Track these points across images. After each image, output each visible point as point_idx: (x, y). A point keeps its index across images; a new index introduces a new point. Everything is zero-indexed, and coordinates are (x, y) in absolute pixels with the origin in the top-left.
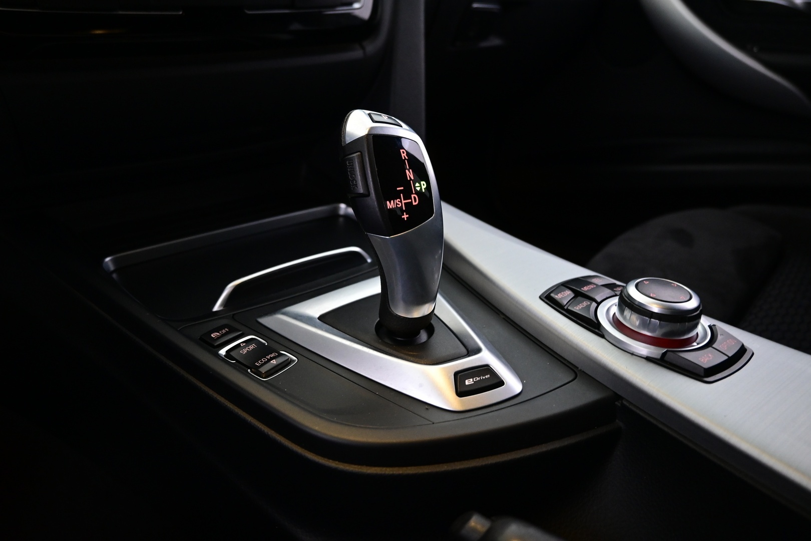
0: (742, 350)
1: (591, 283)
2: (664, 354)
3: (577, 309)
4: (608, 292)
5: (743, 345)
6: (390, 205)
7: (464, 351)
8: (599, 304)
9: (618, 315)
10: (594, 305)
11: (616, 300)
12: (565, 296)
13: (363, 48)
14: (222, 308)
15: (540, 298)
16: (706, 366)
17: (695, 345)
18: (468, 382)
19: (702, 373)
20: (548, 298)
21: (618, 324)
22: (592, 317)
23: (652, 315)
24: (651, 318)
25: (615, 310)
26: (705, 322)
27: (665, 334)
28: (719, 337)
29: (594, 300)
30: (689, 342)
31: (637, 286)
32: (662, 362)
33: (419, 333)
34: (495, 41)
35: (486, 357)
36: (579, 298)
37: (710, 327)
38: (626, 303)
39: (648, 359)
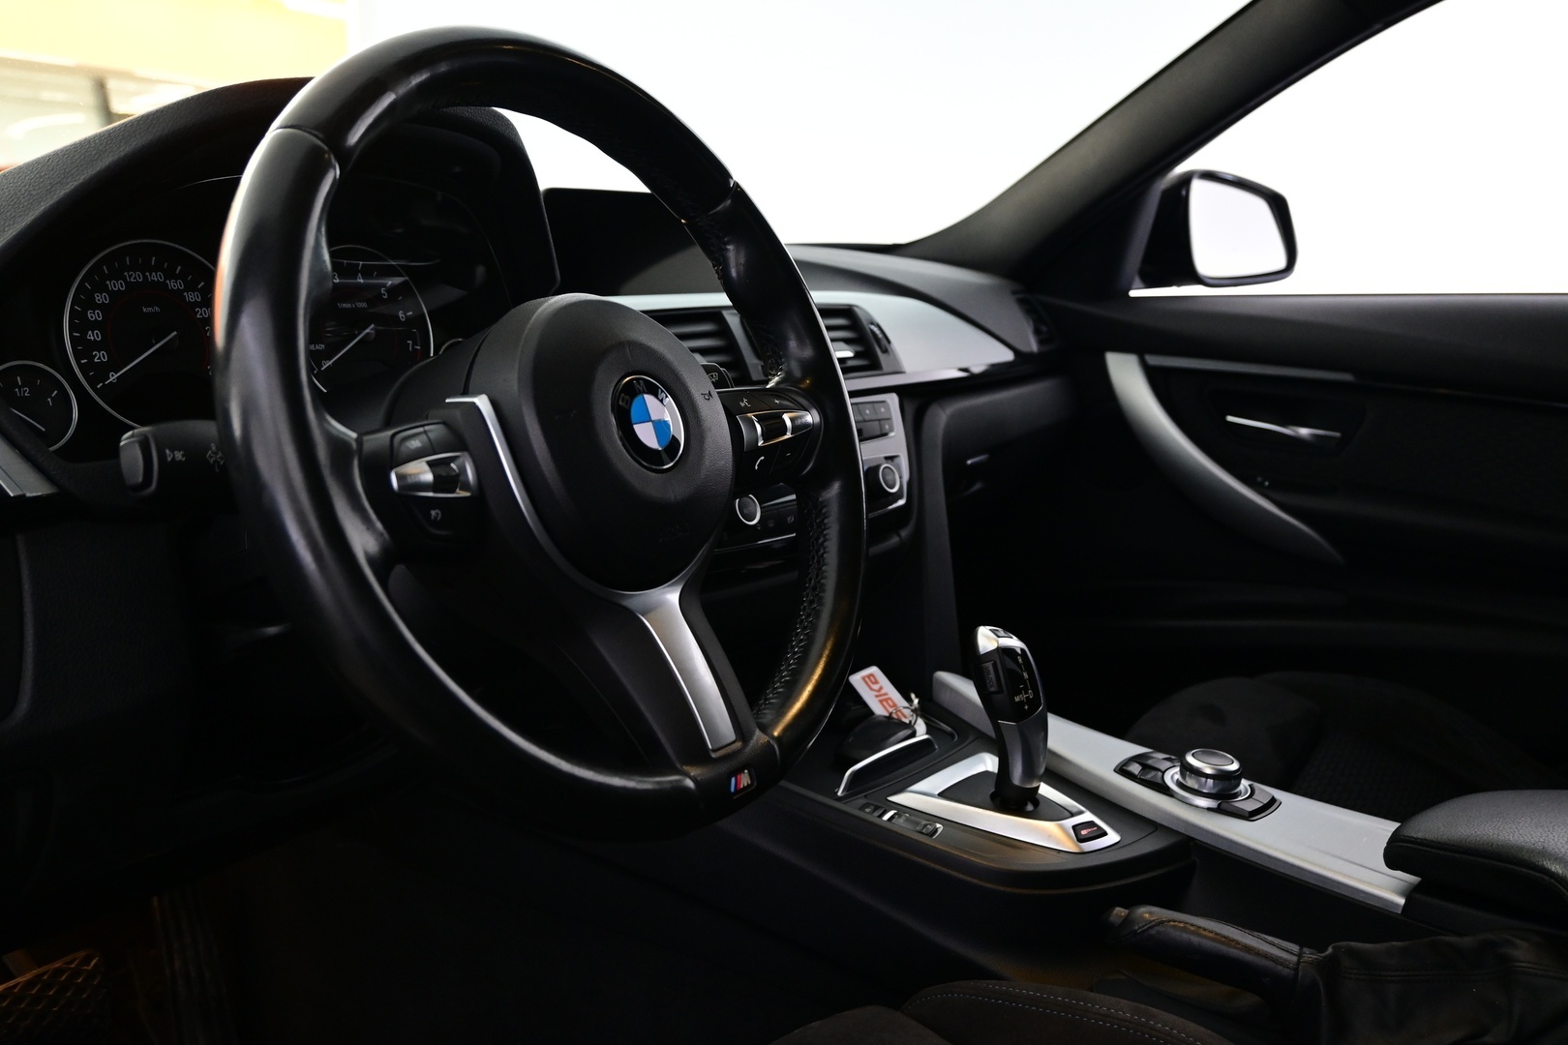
0: (1273, 801)
1: (1153, 758)
2: (1219, 805)
3: (1149, 776)
4: (1169, 764)
5: (1273, 797)
6: (1017, 699)
7: (1067, 814)
8: (1164, 773)
9: (1181, 780)
10: (1160, 774)
11: (1177, 769)
12: (1135, 768)
13: (899, 535)
14: (845, 793)
15: (1115, 770)
16: (1250, 810)
17: (1240, 798)
18: (1084, 832)
19: (1247, 815)
20: (1122, 770)
21: (1180, 784)
22: (1160, 781)
23: (1207, 776)
24: (1207, 778)
25: (1177, 776)
26: (1245, 783)
27: (1220, 791)
28: (1257, 792)
29: (1158, 770)
30: (1236, 795)
31: (1193, 755)
32: (1219, 810)
33: (1026, 804)
34: (978, 486)
35: (1088, 816)
36: (1147, 770)
37: (1250, 786)
38: (1187, 769)
39: (1209, 809)
